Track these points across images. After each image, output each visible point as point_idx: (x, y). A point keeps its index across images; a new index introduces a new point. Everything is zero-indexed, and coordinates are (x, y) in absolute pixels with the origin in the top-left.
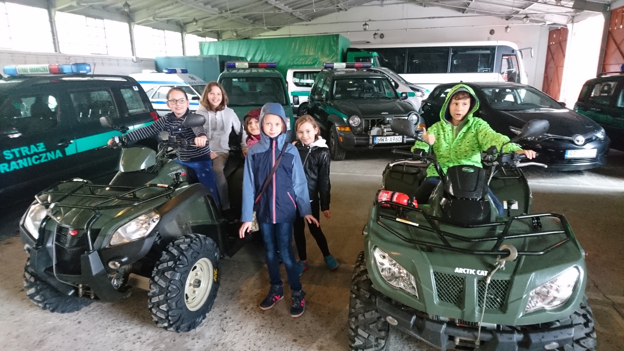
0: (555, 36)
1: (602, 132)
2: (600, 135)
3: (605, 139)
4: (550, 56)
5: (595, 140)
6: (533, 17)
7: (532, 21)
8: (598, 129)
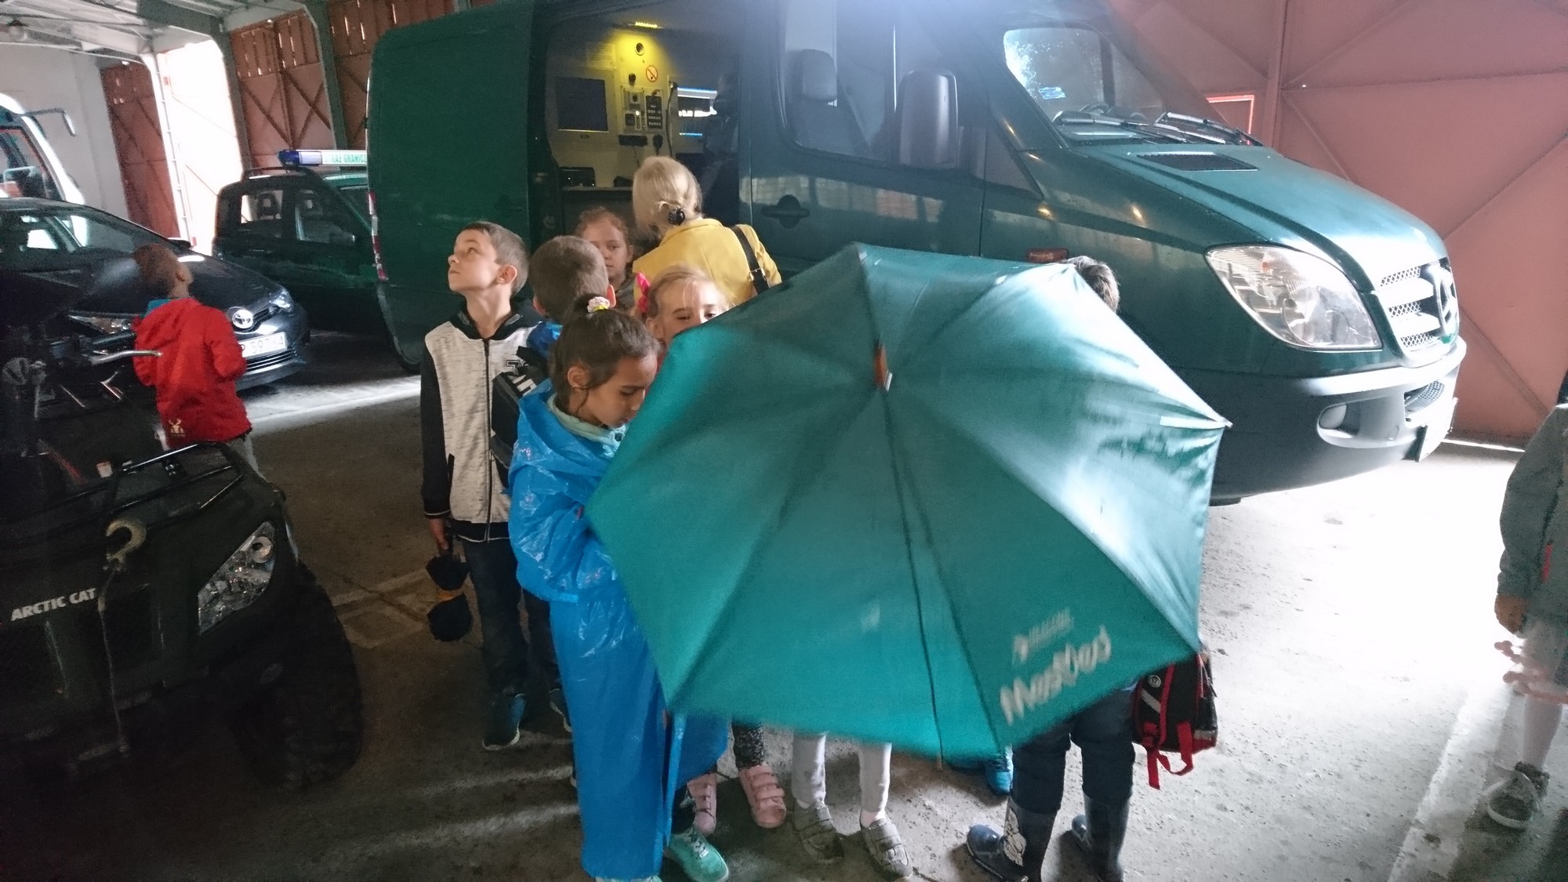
0: (118, 82)
1: (284, 296)
2: (282, 302)
3: (295, 310)
4: (124, 136)
5: (275, 314)
6: (38, 25)
7: (37, 36)
8: (275, 292)
